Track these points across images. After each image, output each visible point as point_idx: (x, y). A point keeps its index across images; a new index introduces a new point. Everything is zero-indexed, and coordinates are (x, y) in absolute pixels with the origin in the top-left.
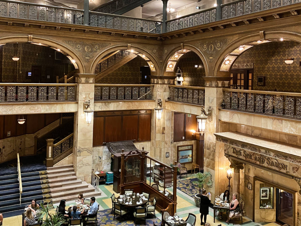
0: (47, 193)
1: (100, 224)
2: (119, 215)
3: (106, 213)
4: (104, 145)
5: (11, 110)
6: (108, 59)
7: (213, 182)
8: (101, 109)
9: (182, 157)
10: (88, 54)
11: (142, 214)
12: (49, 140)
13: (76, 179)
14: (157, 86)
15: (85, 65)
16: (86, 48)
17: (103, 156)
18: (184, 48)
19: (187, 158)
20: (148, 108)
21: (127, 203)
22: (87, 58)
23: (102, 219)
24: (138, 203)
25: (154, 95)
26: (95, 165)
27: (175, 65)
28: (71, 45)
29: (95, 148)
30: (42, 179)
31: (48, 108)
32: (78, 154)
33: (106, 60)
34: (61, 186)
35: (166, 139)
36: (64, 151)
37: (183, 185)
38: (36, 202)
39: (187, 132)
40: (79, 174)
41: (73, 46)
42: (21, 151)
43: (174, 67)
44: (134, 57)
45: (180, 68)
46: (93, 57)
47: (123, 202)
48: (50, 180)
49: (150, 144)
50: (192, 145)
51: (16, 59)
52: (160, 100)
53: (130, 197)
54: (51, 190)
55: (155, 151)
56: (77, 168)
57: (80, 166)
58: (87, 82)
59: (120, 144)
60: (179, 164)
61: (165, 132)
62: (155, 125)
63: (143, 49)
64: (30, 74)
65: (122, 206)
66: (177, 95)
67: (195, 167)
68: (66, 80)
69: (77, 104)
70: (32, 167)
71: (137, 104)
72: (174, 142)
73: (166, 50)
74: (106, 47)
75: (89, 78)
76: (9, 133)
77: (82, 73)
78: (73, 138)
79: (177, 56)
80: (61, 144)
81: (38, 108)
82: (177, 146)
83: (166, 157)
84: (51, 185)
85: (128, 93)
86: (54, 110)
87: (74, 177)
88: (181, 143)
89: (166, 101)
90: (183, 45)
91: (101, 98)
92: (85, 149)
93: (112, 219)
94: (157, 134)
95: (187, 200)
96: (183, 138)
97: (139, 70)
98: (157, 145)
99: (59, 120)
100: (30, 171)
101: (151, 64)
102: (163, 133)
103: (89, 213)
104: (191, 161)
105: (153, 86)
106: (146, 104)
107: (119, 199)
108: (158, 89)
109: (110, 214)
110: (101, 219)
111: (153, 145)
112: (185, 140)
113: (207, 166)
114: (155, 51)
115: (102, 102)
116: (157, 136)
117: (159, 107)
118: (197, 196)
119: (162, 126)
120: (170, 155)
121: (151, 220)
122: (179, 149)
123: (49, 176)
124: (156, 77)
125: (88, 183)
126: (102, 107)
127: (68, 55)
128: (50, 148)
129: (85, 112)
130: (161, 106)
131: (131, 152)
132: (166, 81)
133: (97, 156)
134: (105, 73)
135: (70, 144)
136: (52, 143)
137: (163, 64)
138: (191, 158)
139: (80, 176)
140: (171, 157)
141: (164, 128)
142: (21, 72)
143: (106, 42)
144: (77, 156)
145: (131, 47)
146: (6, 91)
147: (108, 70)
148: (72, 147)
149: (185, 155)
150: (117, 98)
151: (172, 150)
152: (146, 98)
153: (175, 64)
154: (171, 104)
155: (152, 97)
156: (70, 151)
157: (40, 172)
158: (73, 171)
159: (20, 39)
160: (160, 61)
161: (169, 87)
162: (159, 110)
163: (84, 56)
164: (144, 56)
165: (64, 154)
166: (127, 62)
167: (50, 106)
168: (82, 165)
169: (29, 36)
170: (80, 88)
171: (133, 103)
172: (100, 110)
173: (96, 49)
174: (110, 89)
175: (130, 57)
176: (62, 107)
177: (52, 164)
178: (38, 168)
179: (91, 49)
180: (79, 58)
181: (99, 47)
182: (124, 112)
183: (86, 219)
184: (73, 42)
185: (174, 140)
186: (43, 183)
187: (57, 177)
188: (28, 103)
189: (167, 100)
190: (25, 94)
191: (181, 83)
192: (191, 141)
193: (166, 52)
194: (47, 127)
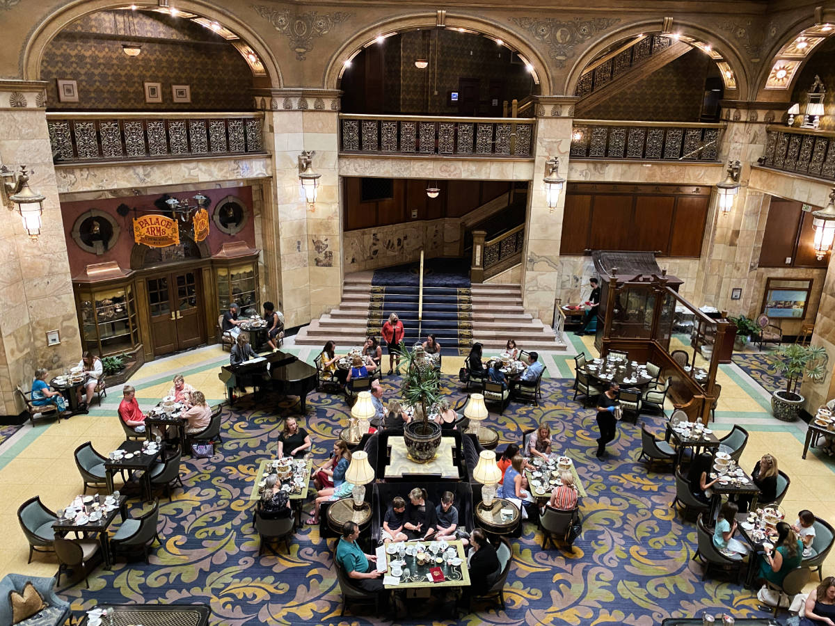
0: (465, 328)
1: (545, 401)
2: (584, 393)
3: (563, 384)
4: (587, 254)
5: (408, 168)
6: (613, 58)
7: (827, 372)
8: (585, 176)
9: (777, 303)
10: (564, 48)
11: (632, 404)
12: (476, 232)
13: (522, 312)
14: (735, 128)
15: (554, 75)
16: (559, 34)
17: (583, 276)
18: (822, 20)
19: (790, 307)
20: (701, 183)
21: (603, 376)
22: (559, 58)
23: (552, 394)
24: (626, 381)
25: (723, 152)
26: (564, 291)
27: (793, 72)
28: (525, 28)
29: (566, 259)
30: (461, 301)
31: (474, 168)
32: (529, 266)
33: (608, 62)
34: (492, 320)
35: (737, 259)
36: (506, 257)
37: (761, 364)
38: (434, 339)
39: (801, 246)
40: (530, 304)
41: (529, 30)
42: (436, 247)
43: (791, 77)
44: (684, 52)
45: (821, 79)
46: (574, 55)
47: (597, 372)
48: (474, 307)
49: (697, 265)
50: (811, 281)
51: (422, 65)
52: (738, 163)
53: (613, 366)
54: (474, 323)
55: (706, 281)
56: (526, 293)
57: (531, 289)
58: (556, 116)
59: (624, 256)
60: (764, 319)
61: (737, 242)
62: (716, 224)
63: (707, 29)
64: (455, 96)
65: (592, 379)
66: (796, 154)
67: (807, 329)
68: (515, 111)
69: (532, 164)
70: (447, 278)
71: (673, 170)
72: (759, 267)
73: (774, 29)
74: (609, 29)
75: (561, 106)
76: (415, 213)
77: (546, 93)
78: (523, 234)
79: (802, 45)
80: (500, 242)
81: (455, 169)
82: (765, 277)
83: (732, 299)
84: (473, 315)
85: (653, 143)
86: (486, 173)
87: (519, 308)
88: (779, 272)
89: (752, 168)
90: (822, 10)
91: (588, 154)
92: (543, 258)
93: (570, 398)
94: (716, 245)
95: (756, 398)
96: (789, 260)
97: (704, 84)
98: (712, 270)
99: (507, 195)
100: (442, 286)
101: (728, 70)
102: (732, 244)
103: (524, 377)
104: (800, 316)
105: (725, 128)
106: (697, 173)
107: (590, 366)
108: (736, 134)
109: (570, 388)
110: (550, 394)
111: (703, 269)
112: (791, 266)
113: (821, 334)
114: (741, 32)
115: (588, 162)
116: (716, 250)
117: (729, 181)
118: (779, 394)
119: (732, 228)
120: (743, 295)
121: (653, 418)
122: (770, 286)
123: (473, 298)
124: (735, 103)
125: (544, 323)
126: (586, 173)
127: (519, 53)
128: (478, 248)
129: (547, 182)
130: (736, 179)
131: (641, 276)
132: (761, 115)
133: (571, 274)
134: (604, 95)
135: (516, 244)
136: (482, 240)
137: (759, 69)
138: (802, 310)
139: (531, 308)
140: (746, 299)
141: (736, 233)
142: (436, 93)
143: (608, 16)
144: (527, 269)
145: (674, 24)
146: (399, 131)
147: (612, 87)
148: (521, 252)
149: (786, 299)
150: (625, 155)
151: (749, 285)
152: (700, 158)
153: (795, 67)
154: (765, 176)
155: (717, 157)
156: (516, 257)
157: (458, 290)
158: (519, 296)
159: (422, 20)
160: (753, 60)
161: (768, 132)
162: (726, 188)
163: (552, 55)
164: (707, 49)
165: (505, 263)
166: (661, 66)
167: (478, 165)
168: (536, 288)
169: (439, 12)
170: (539, 129)
171: (664, 168)
172: (582, 179)
173: (582, 35)
174: (609, 133)
175: (672, 52)
176: (502, 169)
177: (482, 277)
178: (456, 282)
179: (571, 36)
180: (542, 59)
181: (590, 28)
182: (639, 187)
183: (518, 386)
184: (532, 21)
185: (760, 263)
186: (461, 310)
187: (487, 303)
188: (438, 157)
189: (756, 165)
190: (432, 139)
191: (817, 120)
192: (809, 271)
193: (773, 35)
194: (485, 207)
